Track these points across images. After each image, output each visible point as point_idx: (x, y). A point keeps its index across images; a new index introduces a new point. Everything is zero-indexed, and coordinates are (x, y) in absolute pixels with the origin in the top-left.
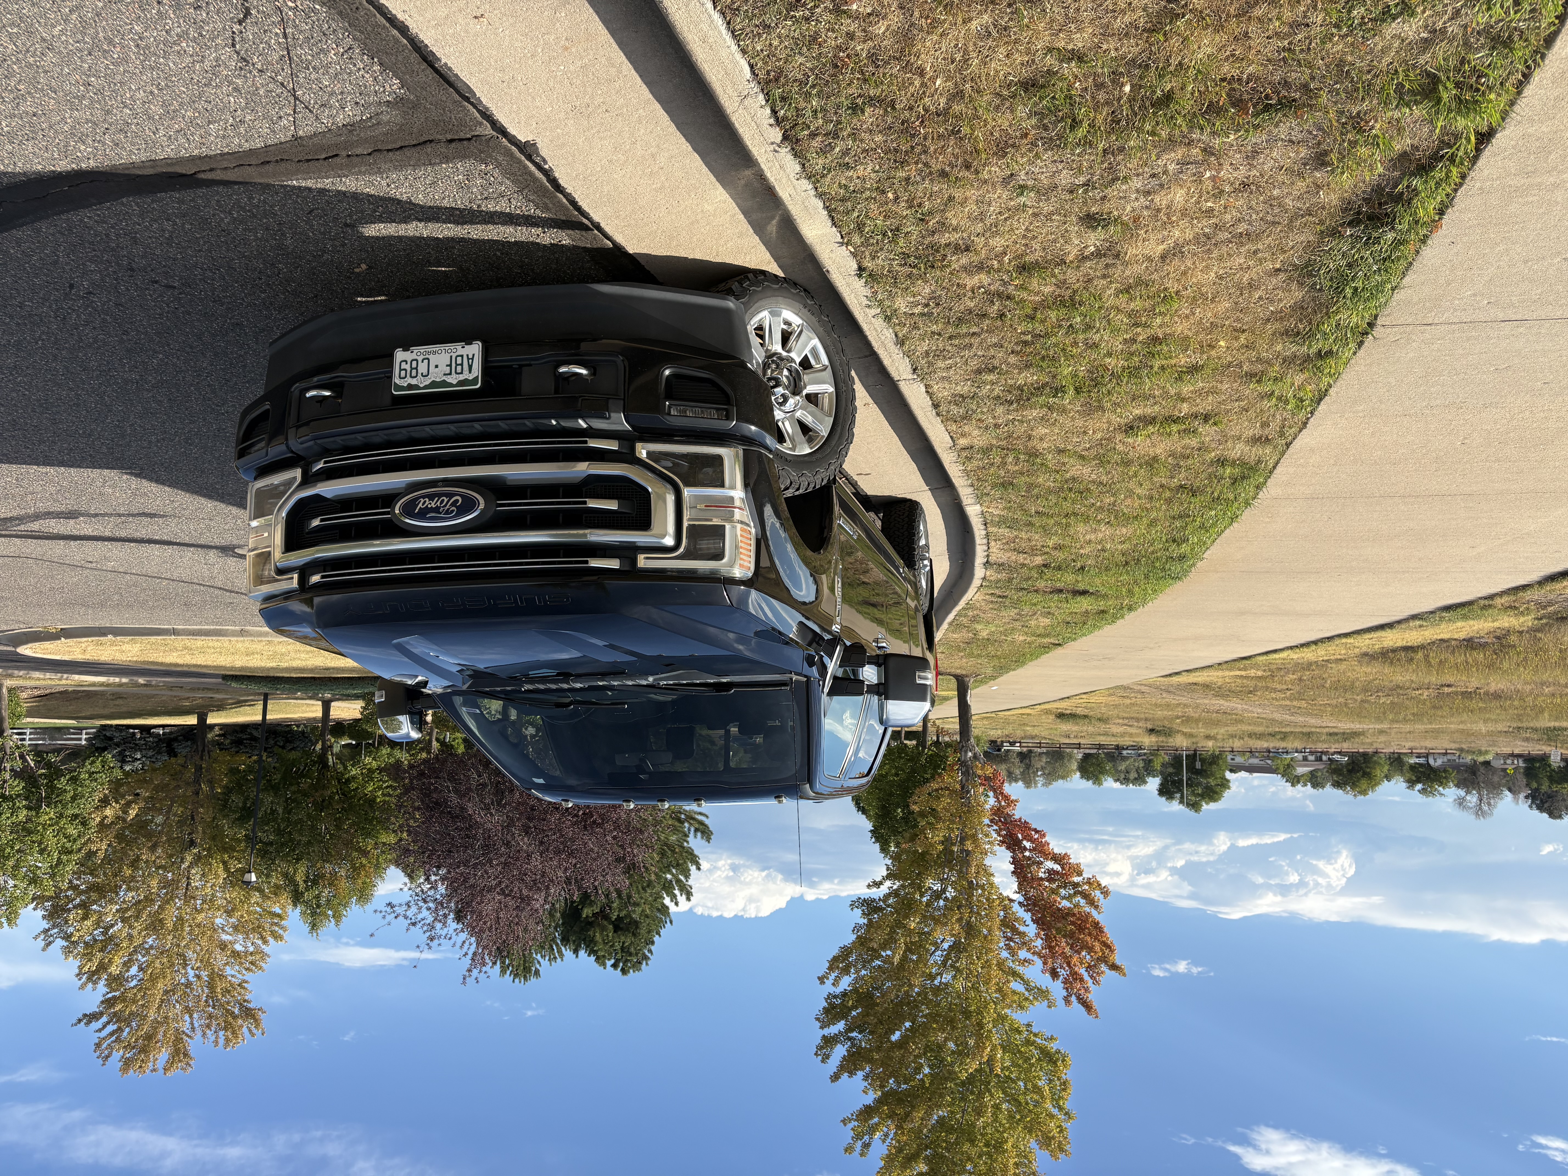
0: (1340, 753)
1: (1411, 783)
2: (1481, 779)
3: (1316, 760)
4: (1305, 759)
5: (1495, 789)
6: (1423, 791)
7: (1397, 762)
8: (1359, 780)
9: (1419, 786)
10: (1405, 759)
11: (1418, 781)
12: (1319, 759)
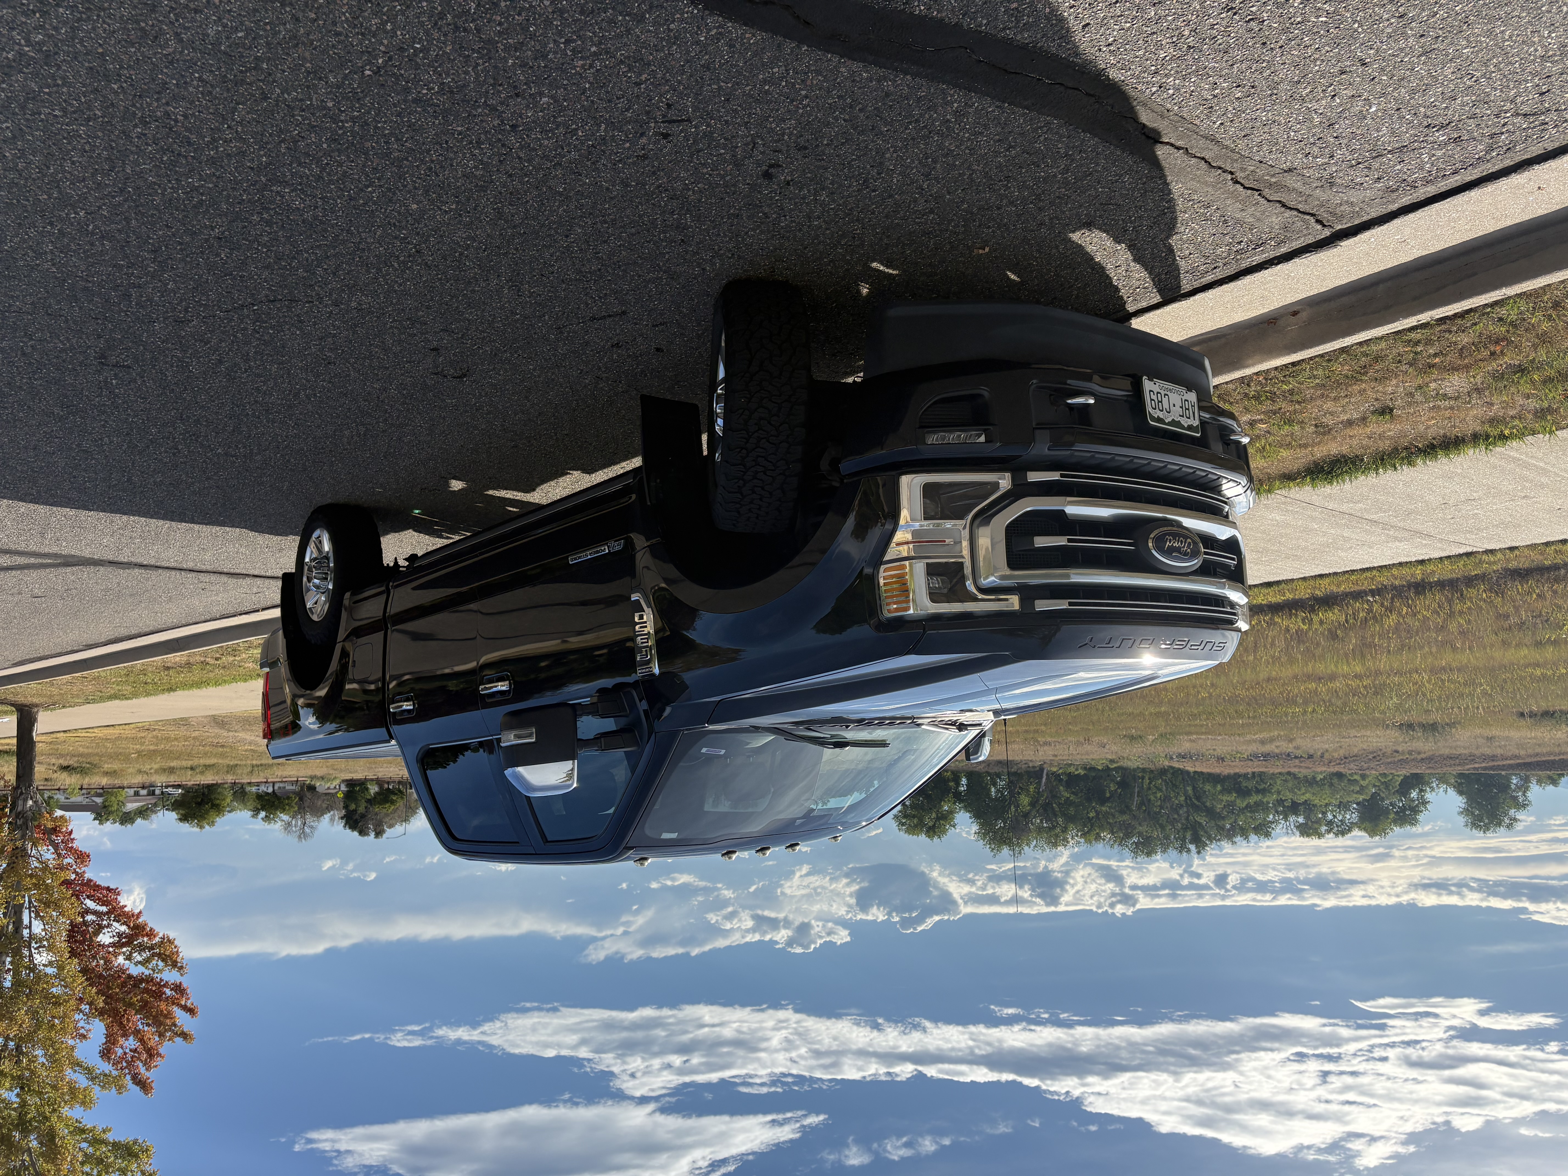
0: (173, 786)
1: (256, 811)
2: (306, 804)
3: (148, 795)
4: (137, 794)
5: (319, 812)
6: (267, 819)
7: (240, 793)
8: (207, 812)
9: (263, 814)
10: (248, 789)
11: (263, 808)
12: (152, 793)
